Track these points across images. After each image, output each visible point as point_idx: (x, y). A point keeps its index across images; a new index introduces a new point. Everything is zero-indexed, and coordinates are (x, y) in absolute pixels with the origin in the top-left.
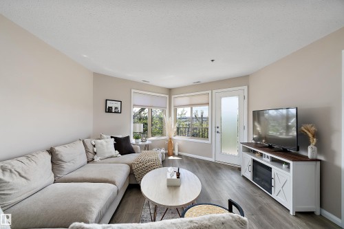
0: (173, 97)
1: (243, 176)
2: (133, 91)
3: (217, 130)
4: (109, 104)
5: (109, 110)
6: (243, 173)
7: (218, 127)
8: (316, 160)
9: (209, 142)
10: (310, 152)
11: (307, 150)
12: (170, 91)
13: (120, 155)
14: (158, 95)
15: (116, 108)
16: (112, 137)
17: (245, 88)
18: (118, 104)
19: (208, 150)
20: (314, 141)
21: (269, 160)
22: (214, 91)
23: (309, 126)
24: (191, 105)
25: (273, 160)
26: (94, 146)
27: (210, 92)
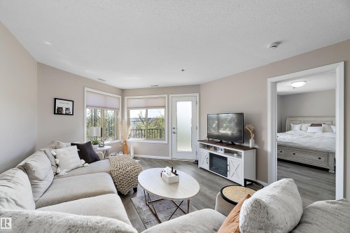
0: (126, 98)
1: (201, 168)
2: (86, 89)
3: (173, 130)
4: (59, 104)
5: (58, 111)
6: (200, 165)
7: (174, 128)
8: (254, 148)
9: (166, 142)
10: (251, 144)
11: (249, 142)
12: (123, 92)
13: (87, 164)
14: (111, 95)
15: (67, 109)
16: (73, 144)
17: (197, 95)
18: (69, 105)
19: (165, 149)
20: (253, 136)
21: (223, 152)
22: (171, 96)
23: (250, 126)
24: (147, 107)
25: (226, 151)
26: (55, 157)
27: (166, 96)
